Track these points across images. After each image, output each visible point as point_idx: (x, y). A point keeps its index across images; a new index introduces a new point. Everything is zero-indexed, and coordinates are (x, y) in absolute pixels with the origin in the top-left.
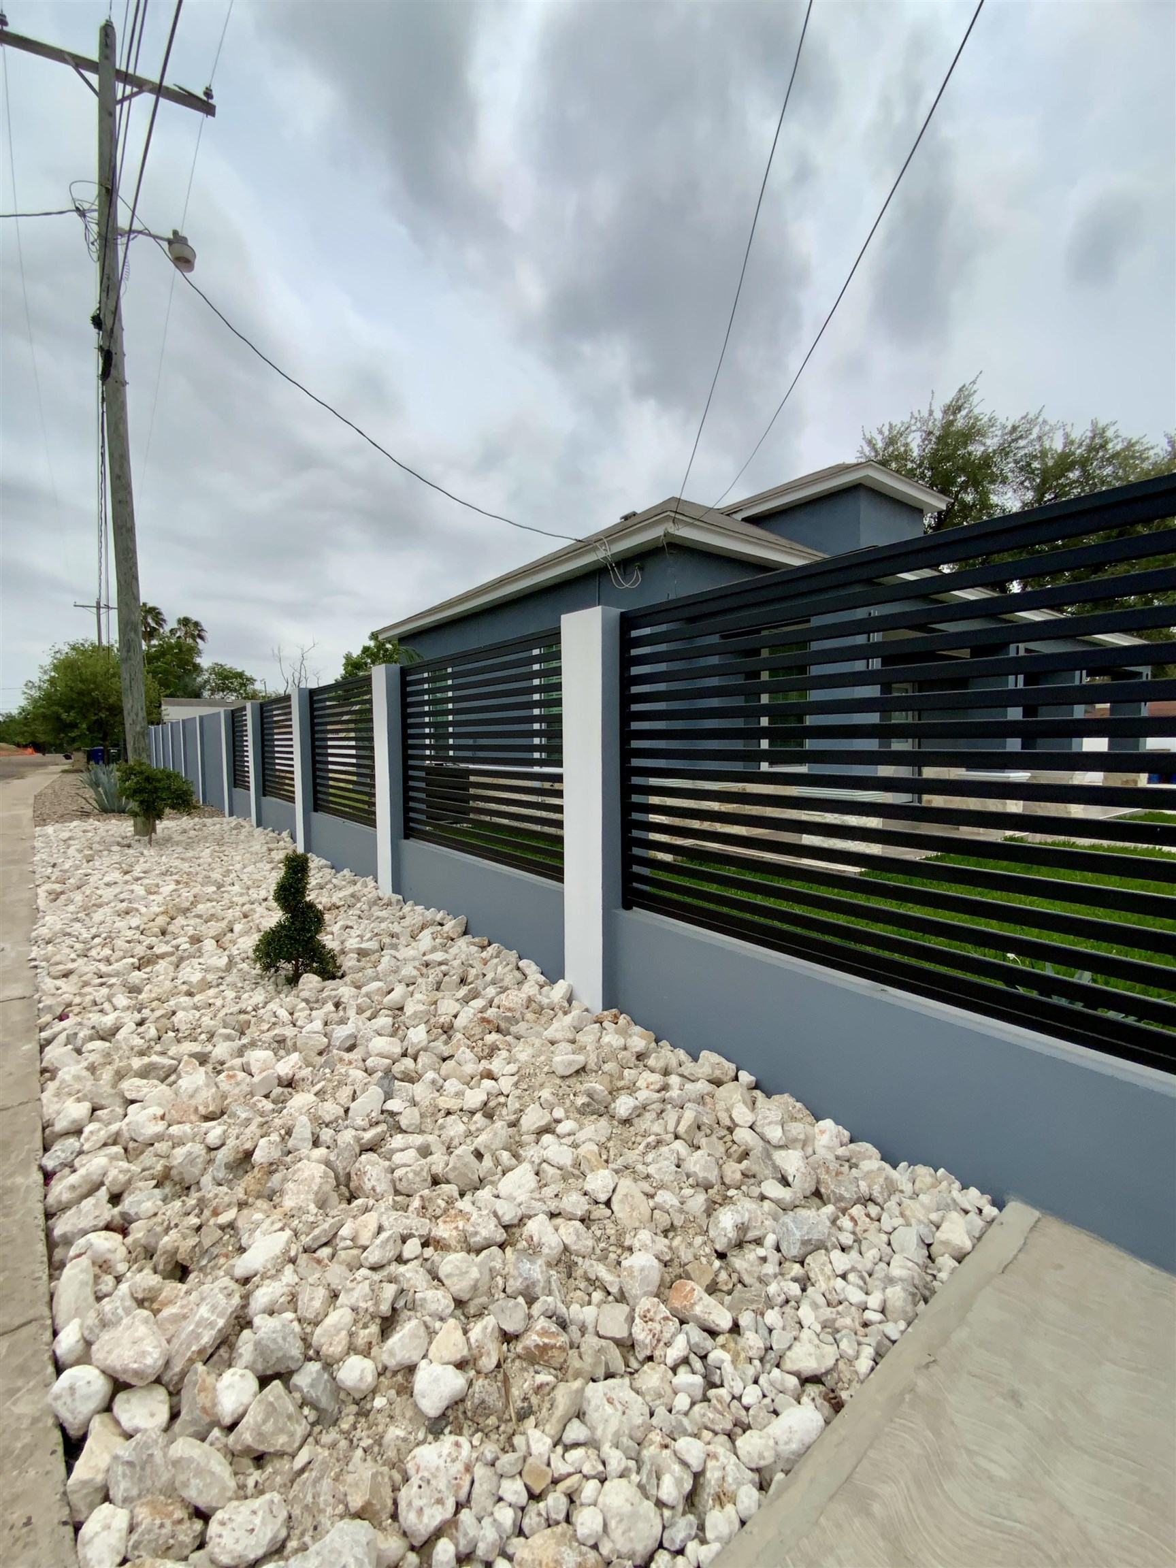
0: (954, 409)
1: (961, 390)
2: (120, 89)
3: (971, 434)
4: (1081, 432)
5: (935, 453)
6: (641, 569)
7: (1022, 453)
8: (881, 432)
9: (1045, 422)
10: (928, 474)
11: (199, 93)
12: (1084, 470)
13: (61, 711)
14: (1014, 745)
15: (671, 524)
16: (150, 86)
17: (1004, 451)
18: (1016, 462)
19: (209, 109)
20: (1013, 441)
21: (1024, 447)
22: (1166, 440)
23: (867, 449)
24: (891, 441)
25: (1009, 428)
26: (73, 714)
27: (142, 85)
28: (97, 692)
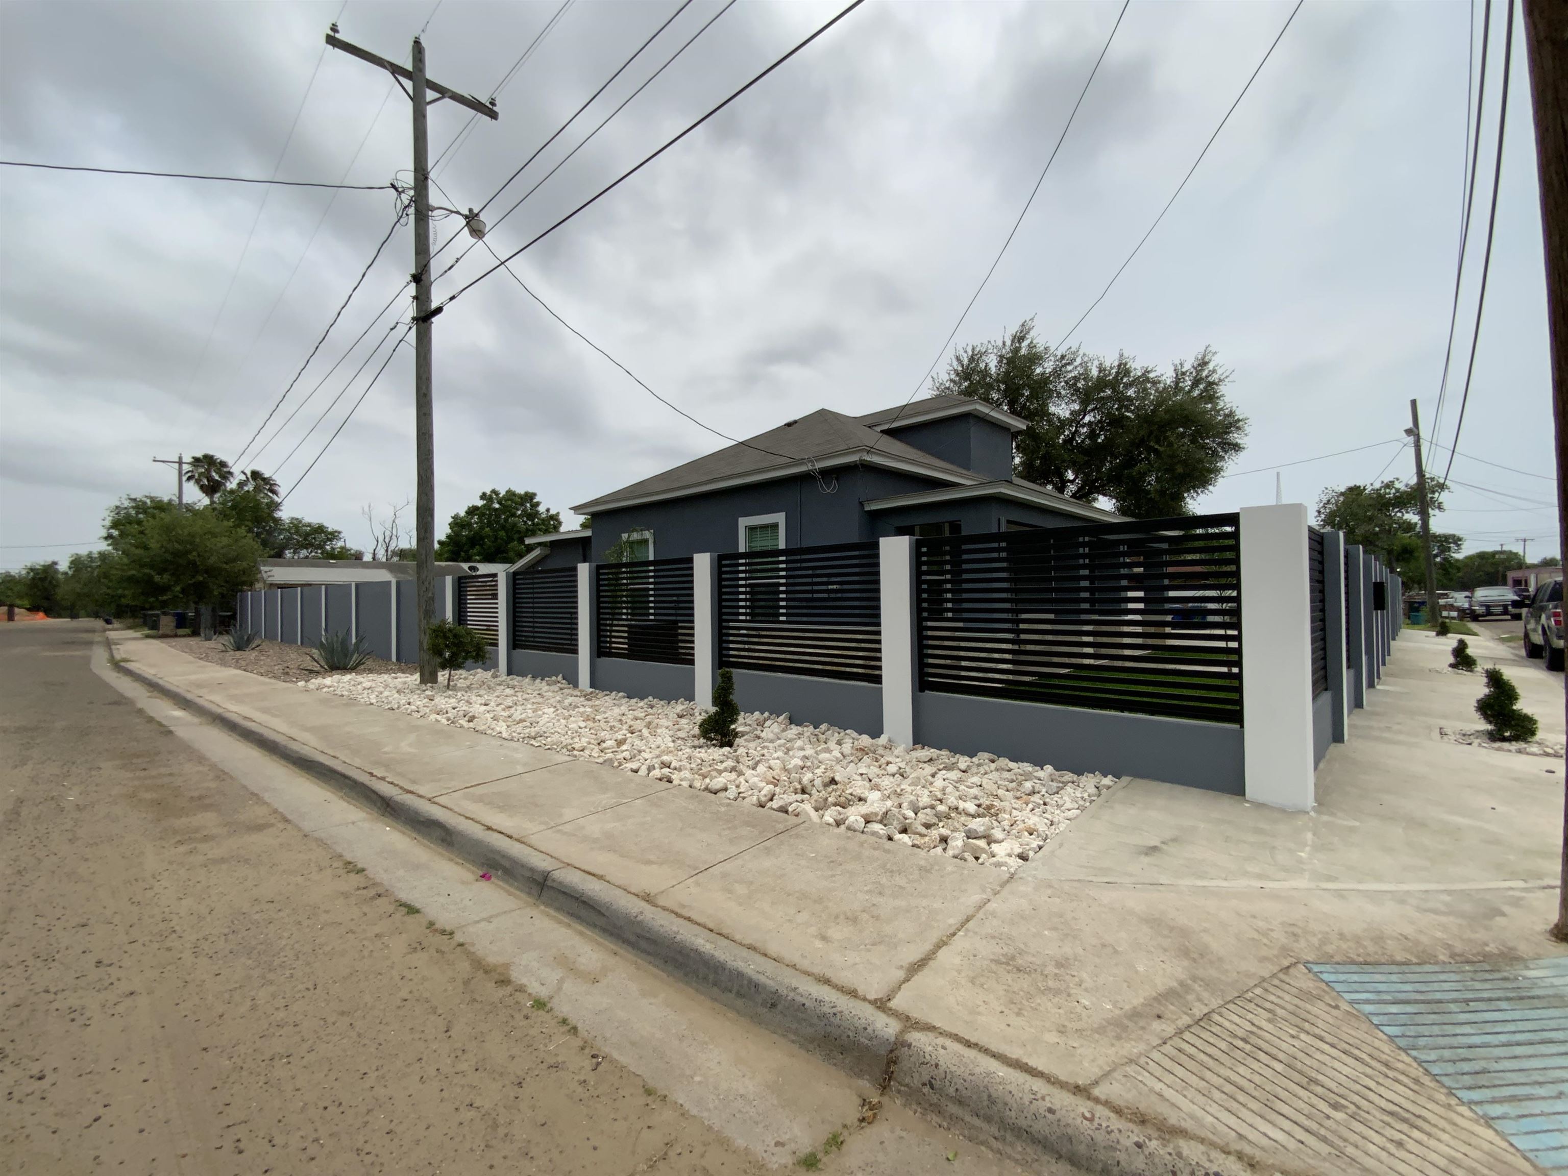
0: (1019, 338)
1: (1023, 325)
2: (430, 95)
3: (1035, 358)
4: (1111, 361)
5: (1007, 373)
6: (837, 479)
7: (1070, 375)
8: (966, 352)
9: (1084, 355)
10: (1003, 387)
11: (484, 99)
12: (1114, 390)
13: (153, 573)
14: (1086, 606)
15: (865, 454)
16: (450, 94)
17: (1057, 373)
18: (1066, 382)
19: (493, 115)
20: (1063, 366)
21: (1072, 372)
22: (1173, 368)
23: (955, 363)
24: (972, 359)
25: (1059, 357)
26: (166, 577)
27: (443, 92)
28: (194, 553)
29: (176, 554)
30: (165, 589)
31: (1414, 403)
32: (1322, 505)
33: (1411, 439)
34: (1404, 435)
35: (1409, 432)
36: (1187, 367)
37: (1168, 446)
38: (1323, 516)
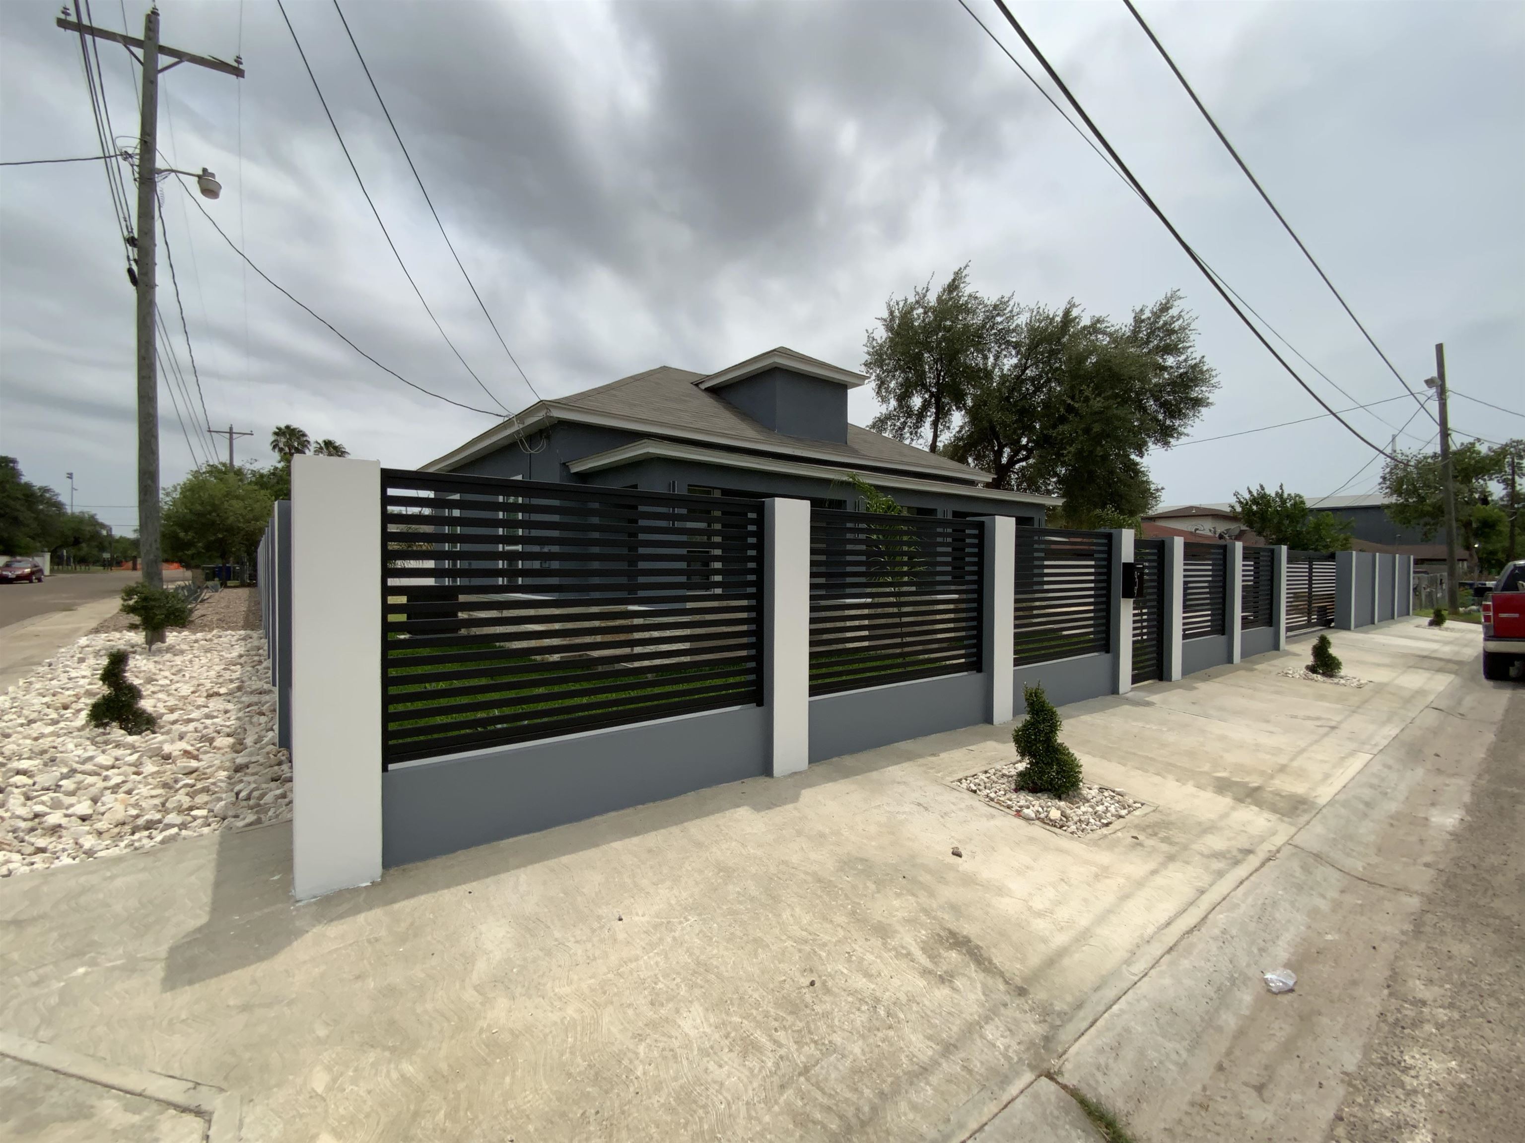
0: (950, 289)
1: (955, 274)
2: (165, 60)
3: (965, 309)
4: (1055, 309)
5: (929, 325)
6: (547, 439)
9: (1014, 304)
11: (230, 61)
16: (188, 57)
17: (986, 325)
19: (238, 72)
26: (191, 534)
27: (180, 56)
28: (214, 514)
29: (199, 515)
30: (190, 544)
31: (1440, 348)
32: (1388, 470)
33: (1433, 391)
34: (1425, 387)
35: (1429, 382)
36: (1147, 314)
37: (1084, 402)
38: (1388, 482)
